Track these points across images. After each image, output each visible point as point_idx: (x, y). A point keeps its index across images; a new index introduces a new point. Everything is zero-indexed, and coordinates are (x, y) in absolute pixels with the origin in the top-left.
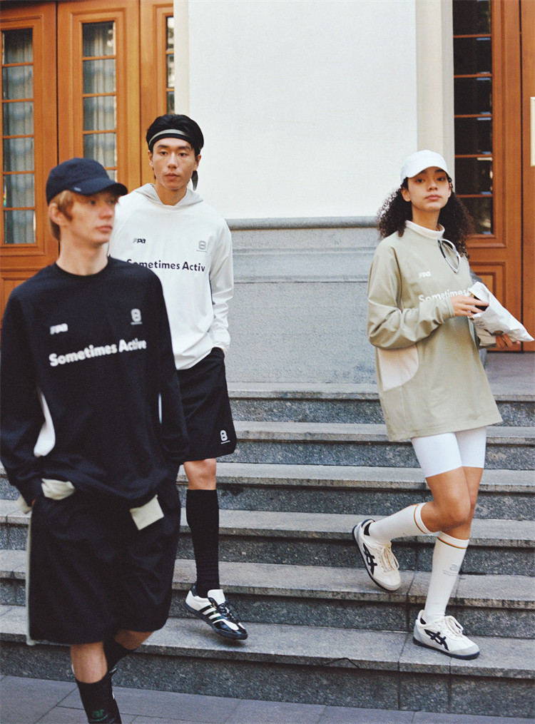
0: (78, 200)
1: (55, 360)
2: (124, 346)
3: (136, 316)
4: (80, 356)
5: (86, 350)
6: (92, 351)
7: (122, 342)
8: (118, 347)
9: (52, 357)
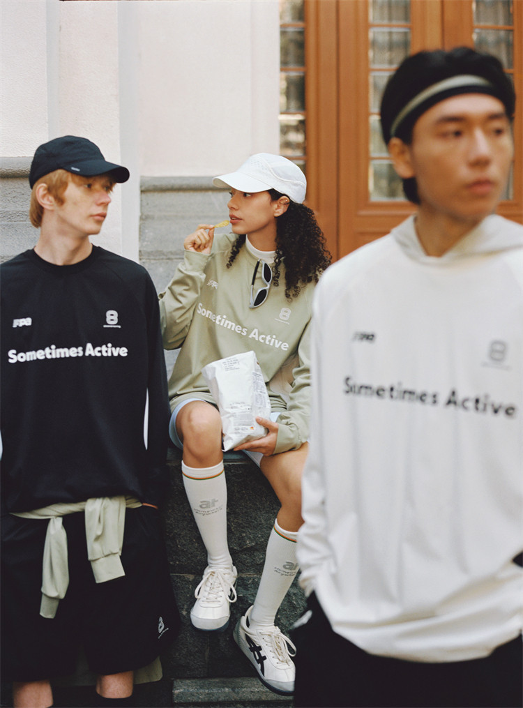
0: (74, 181)
1: (14, 357)
2: (90, 350)
3: (112, 318)
4: (40, 355)
5: (47, 350)
6: (53, 352)
7: (89, 346)
8: (84, 350)
9: (11, 353)
